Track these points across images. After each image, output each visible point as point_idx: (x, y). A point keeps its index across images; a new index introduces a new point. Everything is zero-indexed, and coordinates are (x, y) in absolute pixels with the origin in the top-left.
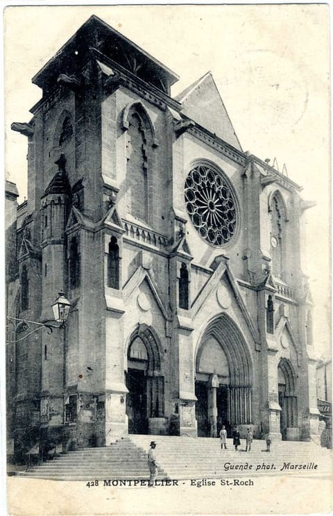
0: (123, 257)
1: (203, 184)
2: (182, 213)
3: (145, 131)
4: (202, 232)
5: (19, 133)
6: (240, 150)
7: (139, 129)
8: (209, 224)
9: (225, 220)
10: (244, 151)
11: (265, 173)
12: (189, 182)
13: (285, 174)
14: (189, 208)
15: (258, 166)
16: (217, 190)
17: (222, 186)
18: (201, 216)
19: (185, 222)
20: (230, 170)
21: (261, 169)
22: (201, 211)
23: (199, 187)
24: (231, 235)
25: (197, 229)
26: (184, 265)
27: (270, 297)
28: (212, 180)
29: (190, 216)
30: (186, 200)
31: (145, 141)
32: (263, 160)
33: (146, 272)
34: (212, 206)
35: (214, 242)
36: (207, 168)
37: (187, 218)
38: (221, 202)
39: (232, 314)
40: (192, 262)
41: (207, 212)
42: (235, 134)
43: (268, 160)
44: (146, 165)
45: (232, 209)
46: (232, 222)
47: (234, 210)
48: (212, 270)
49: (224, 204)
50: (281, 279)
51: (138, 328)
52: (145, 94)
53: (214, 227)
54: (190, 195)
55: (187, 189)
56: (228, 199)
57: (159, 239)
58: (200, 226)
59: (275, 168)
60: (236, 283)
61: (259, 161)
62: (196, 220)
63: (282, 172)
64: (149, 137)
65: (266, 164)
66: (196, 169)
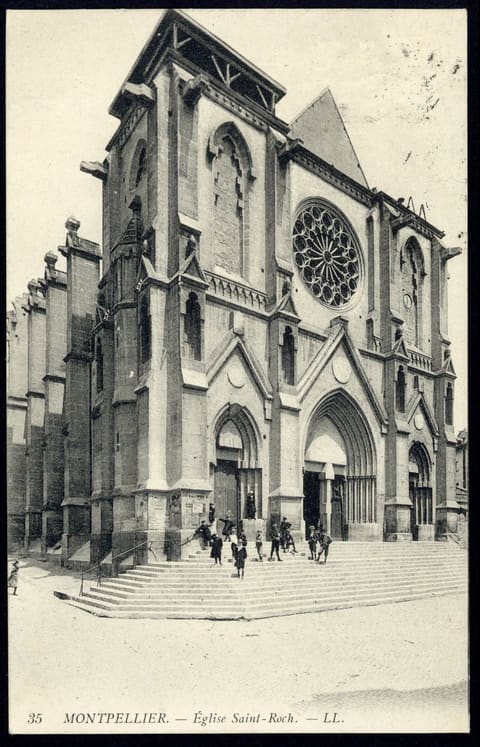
0: (206, 319)
1: (317, 229)
2: (288, 264)
3: (240, 159)
4: (316, 290)
5: (90, 175)
6: (365, 186)
7: (233, 158)
8: (324, 280)
9: (345, 275)
10: (371, 188)
11: (396, 214)
12: (299, 226)
13: (422, 216)
14: (299, 259)
15: (388, 206)
16: (335, 236)
17: (341, 232)
18: (314, 269)
19: (290, 275)
20: (356, 213)
21: (392, 210)
22: (313, 263)
23: (312, 233)
24: (353, 293)
25: (309, 285)
26: (288, 330)
27: (401, 368)
28: (329, 224)
29: (300, 269)
30: (295, 250)
31: (240, 173)
32: (396, 199)
33: (238, 338)
34: (328, 256)
35: (331, 301)
36: (322, 210)
37: (294, 270)
38: (339, 252)
39: (355, 391)
40: (300, 325)
41: (322, 265)
42: (359, 166)
43: (402, 200)
44: (242, 204)
45: (355, 260)
46: (354, 277)
47: (357, 263)
48: (326, 336)
49: (344, 255)
50: (416, 345)
51: (229, 409)
52: (240, 111)
53: (331, 283)
54: (300, 242)
55: (295, 236)
56: (349, 248)
57: (257, 297)
58: (313, 282)
59: (411, 209)
60: (357, 351)
61: (389, 199)
62: (308, 274)
63: (417, 213)
64: (244, 167)
65: (398, 204)
66: (308, 210)
